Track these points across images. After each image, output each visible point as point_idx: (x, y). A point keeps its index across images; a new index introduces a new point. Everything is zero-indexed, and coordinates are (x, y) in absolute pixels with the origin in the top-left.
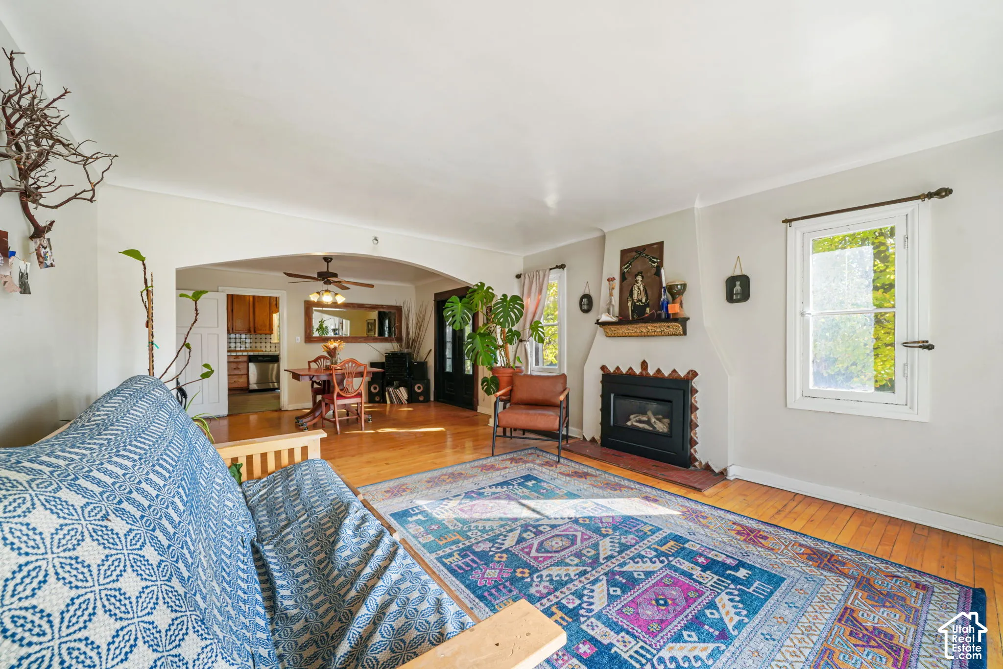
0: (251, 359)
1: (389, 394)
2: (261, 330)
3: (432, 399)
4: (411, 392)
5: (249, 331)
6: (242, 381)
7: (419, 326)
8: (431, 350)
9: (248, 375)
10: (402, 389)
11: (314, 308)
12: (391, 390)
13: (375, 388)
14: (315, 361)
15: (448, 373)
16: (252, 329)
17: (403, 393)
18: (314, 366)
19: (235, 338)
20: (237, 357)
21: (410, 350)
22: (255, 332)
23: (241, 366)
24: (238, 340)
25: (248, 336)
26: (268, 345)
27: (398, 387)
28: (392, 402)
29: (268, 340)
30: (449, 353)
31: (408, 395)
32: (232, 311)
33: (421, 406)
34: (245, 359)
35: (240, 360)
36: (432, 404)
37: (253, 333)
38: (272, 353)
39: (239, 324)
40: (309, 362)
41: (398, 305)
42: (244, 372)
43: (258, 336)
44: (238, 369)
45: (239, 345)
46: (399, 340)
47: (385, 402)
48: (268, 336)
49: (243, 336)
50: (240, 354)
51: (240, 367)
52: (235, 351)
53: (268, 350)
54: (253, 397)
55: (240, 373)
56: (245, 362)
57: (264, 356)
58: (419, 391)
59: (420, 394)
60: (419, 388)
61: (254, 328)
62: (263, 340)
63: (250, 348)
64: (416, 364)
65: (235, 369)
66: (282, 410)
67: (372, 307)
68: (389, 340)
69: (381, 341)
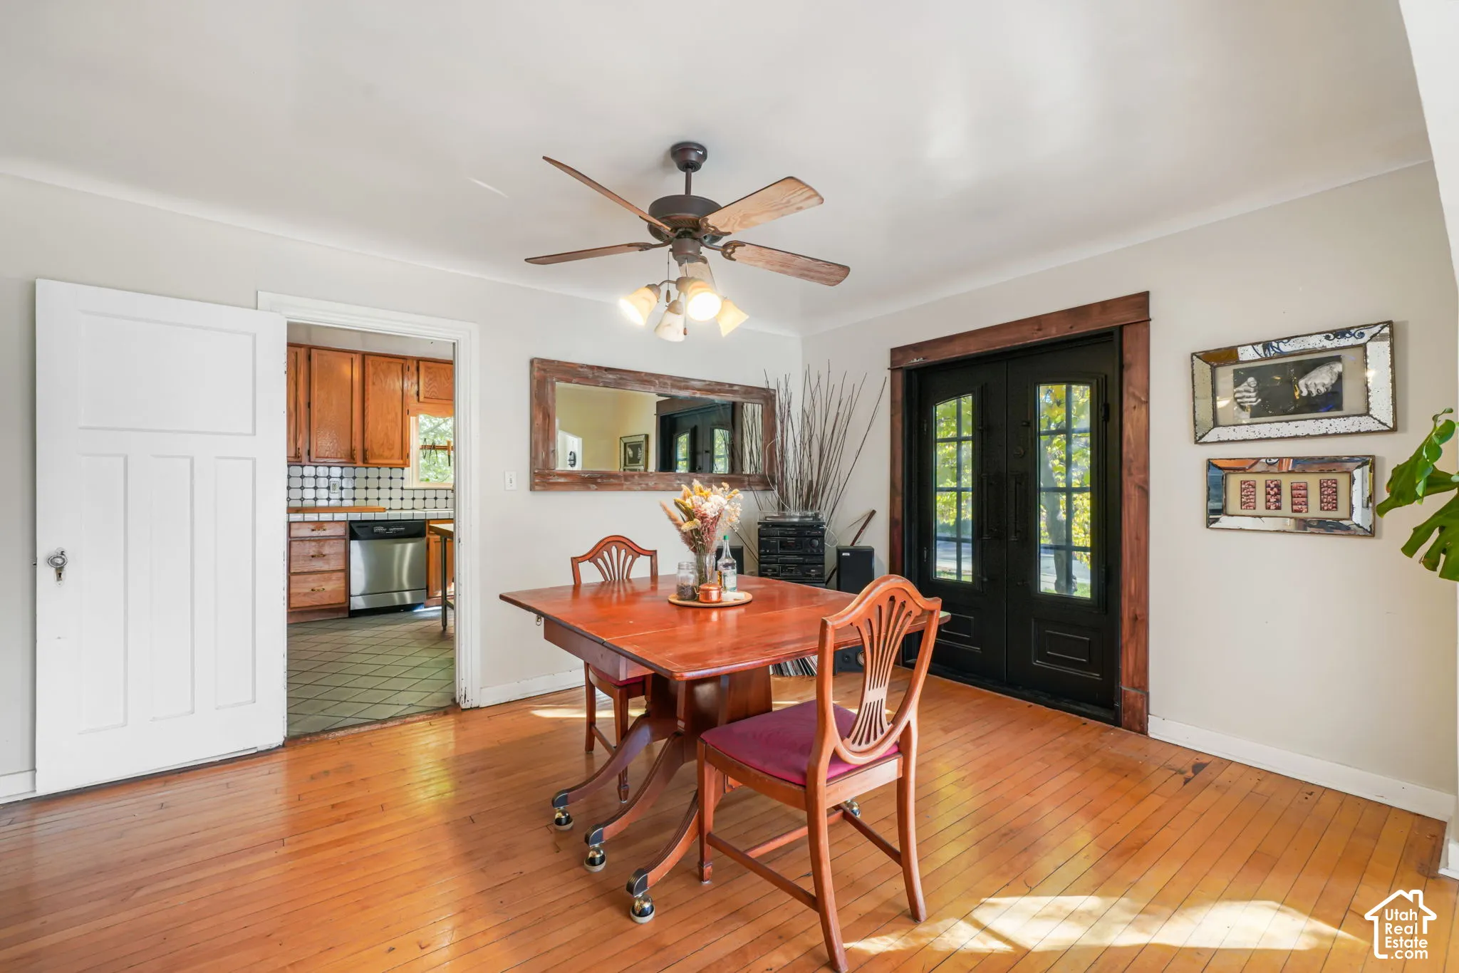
0: (356, 530)
2: (381, 456)
5: (350, 459)
6: (330, 588)
8: (872, 514)
9: (347, 571)
11: (558, 385)
14: (593, 556)
16: (358, 455)
18: (591, 575)
19: (316, 477)
20: (319, 525)
22: (365, 460)
23: (329, 549)
24: (323, 482)
25: (348, 471)
26: (396, 494)
29: (396, 483)
32: (309, 405)
34: (340, 530)
35: (327, 533)
37: (360, 463)
38: (407, 515)
39: (325, 443)
40: (575, 561)
41: (764, 385)
42: (337, 564)
43: (373, 472)
44: (320, 556)
45: (323, 493)
46: (769, 482)
48: (396, 473)
49: (336, 471)
50: (325, 517)
51: (326, 550)
52: (315, 510)
53: (398, 508)
54: (362, 634)
55: (326, 568)
56: (339, 537)
57: (387, 523)
61: (364, 452)
62: (385, 483)
63: (352, 501)
64: (848, 554)
65: (313, 556)
66: (463, 706)
67: (708, 387)
68: (746, 483)
69: (745, 487)
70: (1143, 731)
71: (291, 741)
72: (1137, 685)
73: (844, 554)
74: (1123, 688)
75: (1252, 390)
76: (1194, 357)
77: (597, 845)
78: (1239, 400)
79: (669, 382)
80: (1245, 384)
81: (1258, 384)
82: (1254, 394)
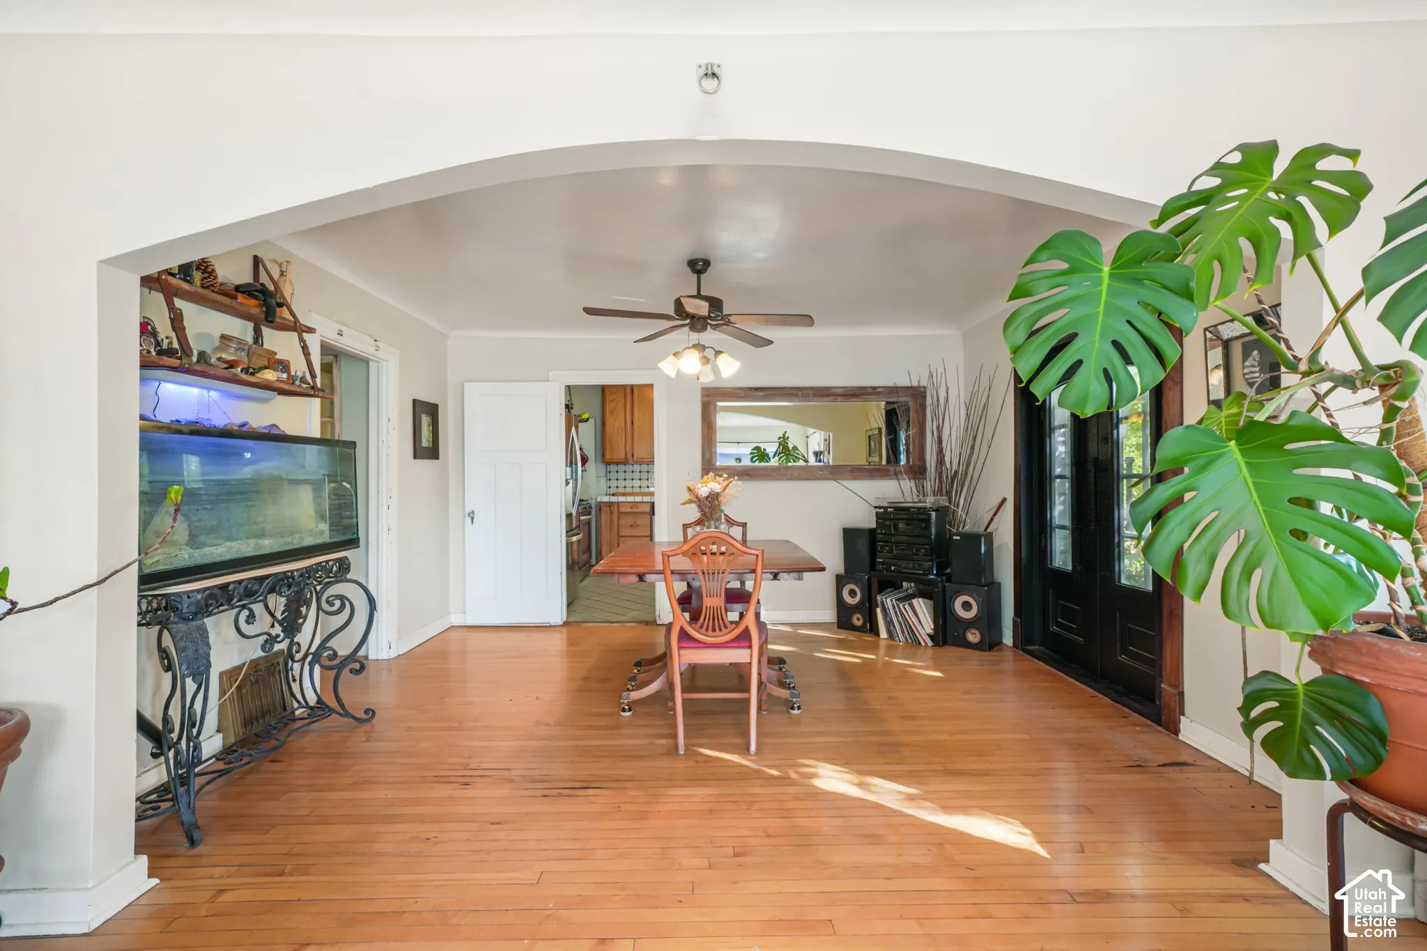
1: (884, 610)
3: (1008, 639)
4: (943, 614)
7: (972, 434)
8: (1004, 500)
10: (921, 605)
11: (720, 404)
12: (889, 603)
13: (852, 593)
15: (1059, 573)
17: (922, 615)
21: (943, 501)
27: (908, 598)
28: (891, 635)
30: (1060, 509)
31: (935, 623)
32: (633, 423)
33: (974, 661)
36: (1009, 655)
40: (686, 527)
41: (915, 384)
46: (917, 472)
47: (874, 631)
58: (968, 615)
59: (969, 624)
60: (967, 606)
63: (639, 489)
64: (959, 538)
65: (631, 526)
66: (658, 623)
67: (850, 393)
68: (892, 473)
69: (890, 476)
70: (1176, 732)
71: (566, 624)
72: (1173, 684)
73: (954, 538)
74: (1163, 685)
75: (1256, 364)
76: (1207, 332)
77: (633, 684)
78: (1246, 376)
79: (811, 392)
80: (1251, 358)
81: (1260, 359)
82: (1257, 369)
